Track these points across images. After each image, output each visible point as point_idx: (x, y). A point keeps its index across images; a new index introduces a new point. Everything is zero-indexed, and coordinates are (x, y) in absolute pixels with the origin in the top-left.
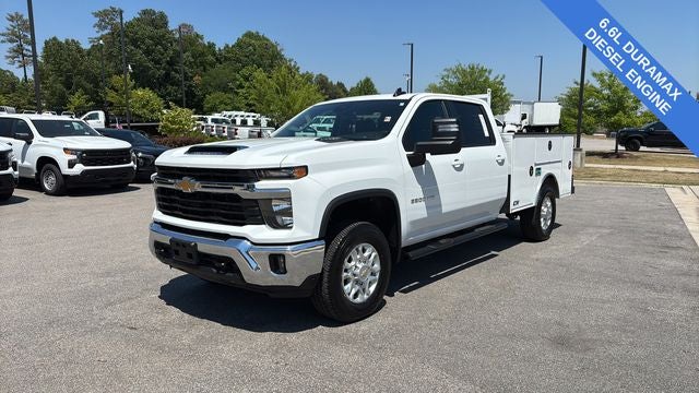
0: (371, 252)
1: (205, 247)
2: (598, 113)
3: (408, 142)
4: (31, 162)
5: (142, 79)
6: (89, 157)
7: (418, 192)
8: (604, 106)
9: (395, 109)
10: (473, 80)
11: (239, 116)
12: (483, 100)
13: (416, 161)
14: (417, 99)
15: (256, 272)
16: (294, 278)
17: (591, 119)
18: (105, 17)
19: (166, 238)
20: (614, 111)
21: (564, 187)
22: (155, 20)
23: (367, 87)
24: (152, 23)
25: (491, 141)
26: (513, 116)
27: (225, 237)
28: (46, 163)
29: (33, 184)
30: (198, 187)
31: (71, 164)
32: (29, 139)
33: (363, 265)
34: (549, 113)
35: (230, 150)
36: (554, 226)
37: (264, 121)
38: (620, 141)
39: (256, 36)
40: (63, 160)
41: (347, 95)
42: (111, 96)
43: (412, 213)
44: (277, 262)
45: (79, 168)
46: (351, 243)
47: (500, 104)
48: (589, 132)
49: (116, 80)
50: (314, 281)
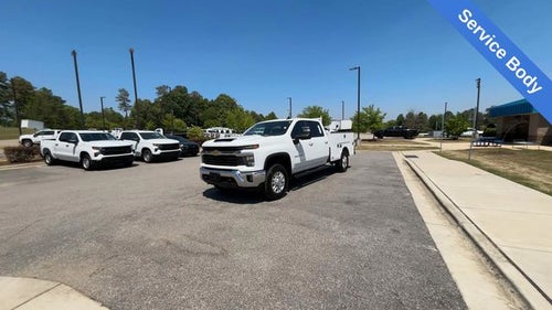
0: (281, 175)
1: (223, 174)
2: (366, 124)
3: (293, 135)
4: (139, 150)
5: (178, 115)
6: (163, 147)
7: (297, 153)
8: (368, 121)
9: (287, 124)
10: (315, 112)
11: (220, 129)
12: (319, 120)
13: (296, 142)
14: (295, 121)
15: (242, 182)
16: (255, 184)
17: (364, 127)
18: (161, 89)
19: (208, 173)
20: (372, 123)
21: (351, 152)
22: (182, 90)
23: (272, 116)
24: (181, 91)
25: (322, 135)
26: (332, 126)
27: (231, 170)
28: (146, 150)
29: (140, 159)
30: (220, 153)
31: (156, 150)
32: (138, 141)
33: (279, 180)
34: (348, 124)
35: (231, 140)
36: (348, 167)
37: (230, 131)
38: (375, 135)
39: (225, 96)
40: (152, 148)
41: (265, 119)
42: (165, 122)
43: (295, 161)
44: (249, 178)
45: (159, 152)
46: (274, 171)
47: (326, 121)
48: (364, 132)
49: (168, 115)
50: (262, 184)
